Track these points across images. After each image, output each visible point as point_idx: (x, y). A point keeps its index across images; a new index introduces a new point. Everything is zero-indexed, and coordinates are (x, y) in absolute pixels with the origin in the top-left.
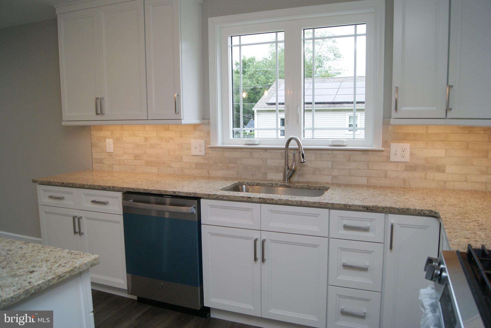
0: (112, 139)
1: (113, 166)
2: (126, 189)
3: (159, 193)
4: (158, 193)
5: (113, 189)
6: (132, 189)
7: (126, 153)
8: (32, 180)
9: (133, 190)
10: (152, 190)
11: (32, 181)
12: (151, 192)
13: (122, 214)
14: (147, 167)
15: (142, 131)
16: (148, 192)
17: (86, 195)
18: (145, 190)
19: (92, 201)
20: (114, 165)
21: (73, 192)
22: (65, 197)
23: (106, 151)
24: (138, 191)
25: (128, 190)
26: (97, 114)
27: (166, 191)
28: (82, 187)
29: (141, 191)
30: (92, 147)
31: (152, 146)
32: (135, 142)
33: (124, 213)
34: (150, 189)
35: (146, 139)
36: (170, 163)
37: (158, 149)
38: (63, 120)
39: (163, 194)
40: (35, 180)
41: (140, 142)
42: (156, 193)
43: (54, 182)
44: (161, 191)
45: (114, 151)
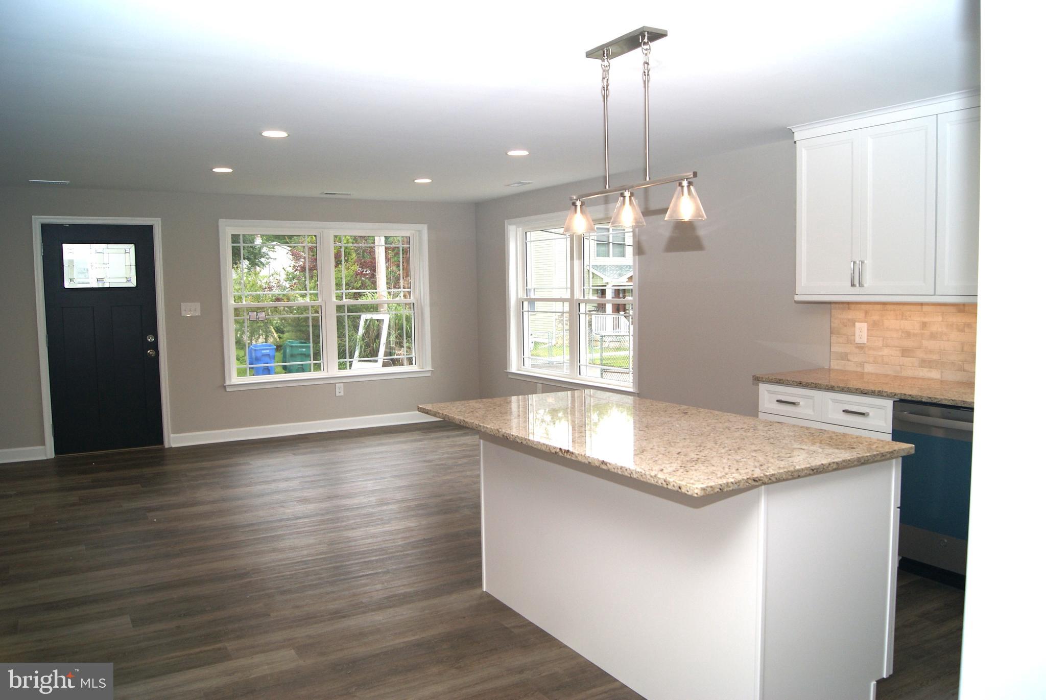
0: (866, 324)
1: (863, 364)
2: (899, 395)
3: (953, 404)
4: (951, 404)
5: (880, 394)
6: (910, 395)
7: (887, 346)
8: (753, 376)
9: (910, 397)
10: (941, 400)
11: (752, 378)
12: (940, 403)
13: (891, 432)
14: (923, 369)
15: (918, 311)
16: (935, 401)
17: (835, 401)
18: (930, 398)
19: (844, 411)
20: (865, 364)
21: (814, 397)
22: (801, 403)
23: (855, 341)
24: (919, 399)
25: (903, 397)
26: (853, 285)
27: (964, 402)
28: (831, 389)
29: (924, 400)
30: (831, 334)
31: (933, 336)
32: (904, 329)
33: (893, 430)
34: (938, 397)
35: (924, 325)
36: (963, 364)
37: (943, 341)
38: (797, 293)
39: (960, 405)
40: (757, 377)
41: (913, 330)
42: (948, 404)
43: (787, 380)
44: (957, 401)
45: (867, 342)
